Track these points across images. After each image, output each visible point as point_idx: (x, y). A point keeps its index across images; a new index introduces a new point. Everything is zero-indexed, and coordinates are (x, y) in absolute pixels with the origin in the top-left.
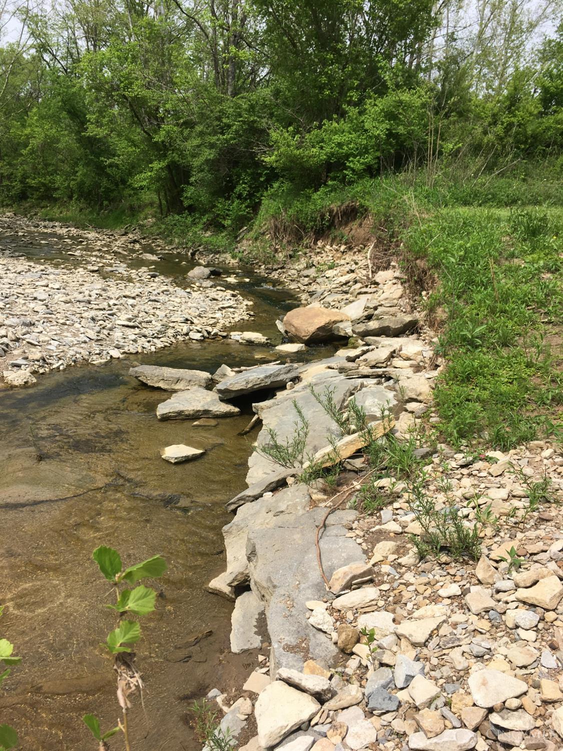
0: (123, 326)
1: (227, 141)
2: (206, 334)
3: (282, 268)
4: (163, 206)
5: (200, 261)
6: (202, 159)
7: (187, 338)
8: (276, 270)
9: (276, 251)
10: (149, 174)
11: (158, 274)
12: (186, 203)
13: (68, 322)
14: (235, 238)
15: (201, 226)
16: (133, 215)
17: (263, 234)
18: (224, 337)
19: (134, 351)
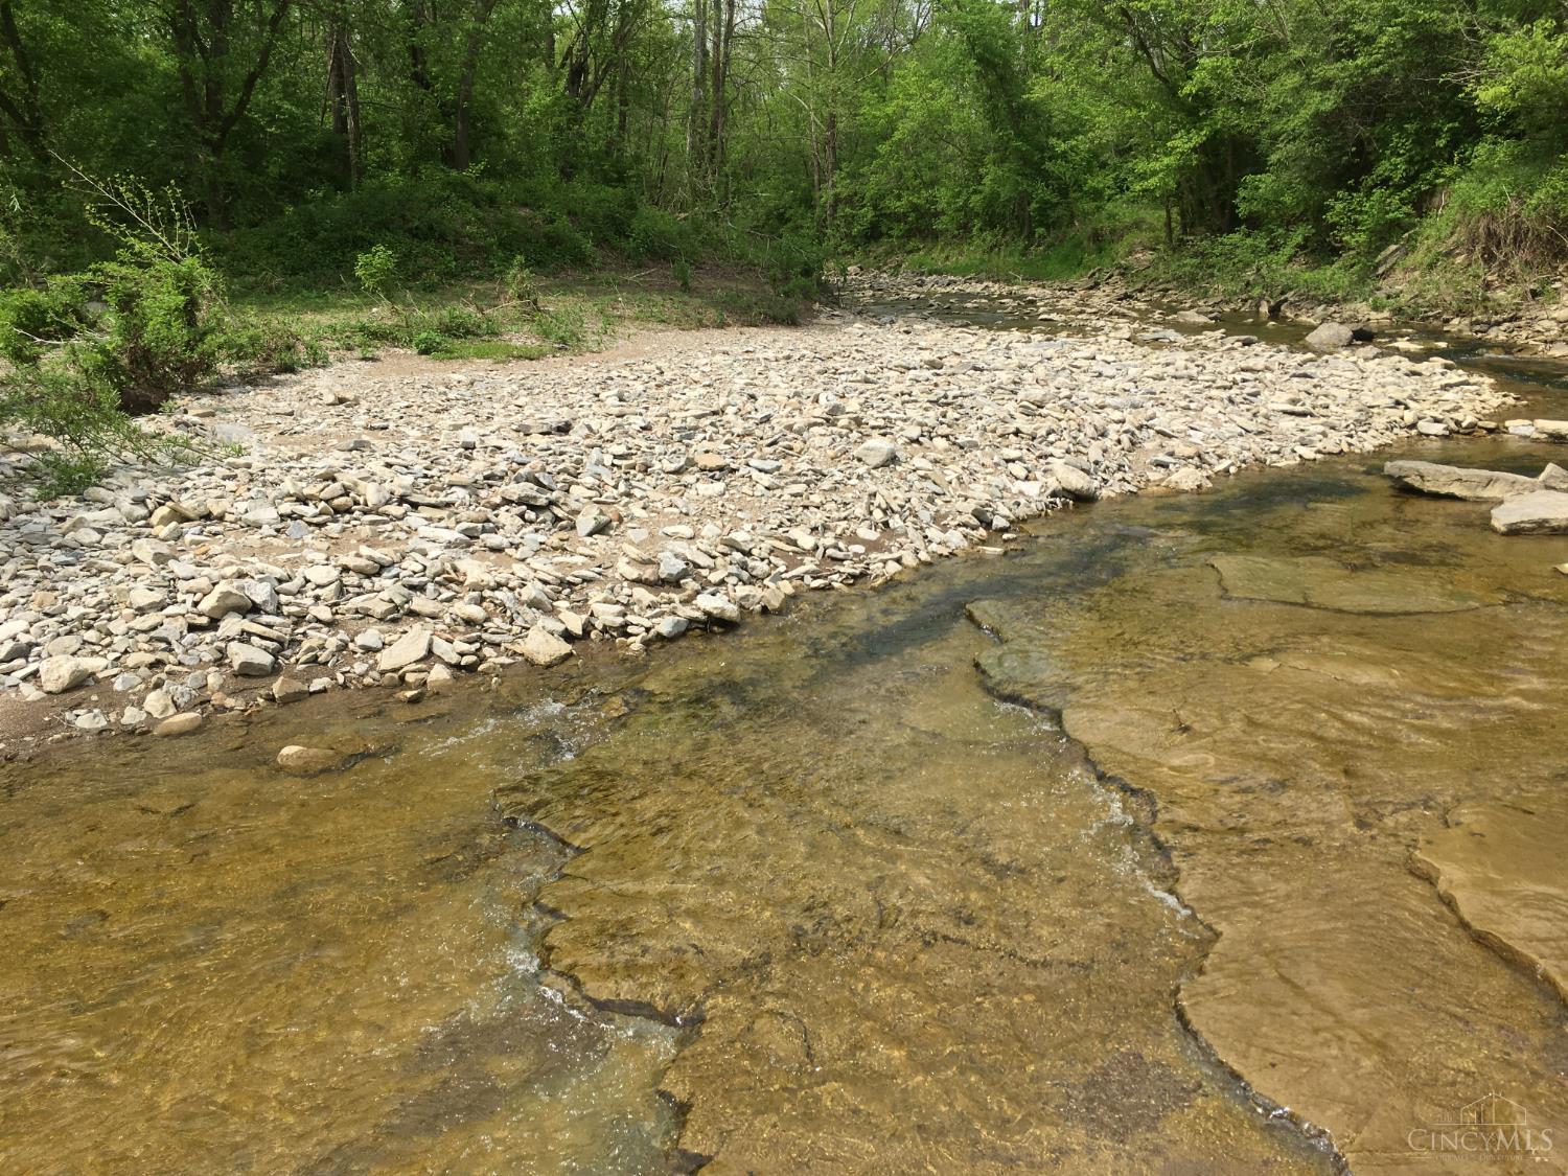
0: (1285, 412)
1: (1363, 70)
2: (1453, 425)
3: (1511, 320)
4: (1173, 225)
5: (1303, 318)
6: (1305, 113)
7: (1414, 432)
8: (1498, 324)
9: (1488, 286)
10: (1166, 161)
11: (1255, 338)
12: (1243, 210)
13: (1192, 406)
14: (1370, 273)
15: (1288, 251)
16: (1100, 250)
17: (1449, 254)
18: (1490, 431)
19: (1336, 450)
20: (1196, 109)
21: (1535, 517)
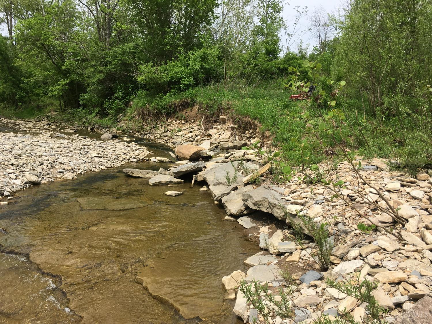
0: (96, 157)
1: (110, 70)
2: (138, 159)
3: (149, 133)
4: (62, 105)
5: (100, 132)
6: (96, 79)
7: (129, 161)
8: (147, 134)
9: (143, 125)
10: (58, 87)
11: (87, 137)
12: (81, 102)
13: (70, 155)
14: (116, 121)
15: (94, 114)
17: (134, 117)
18: (147, 160)
19: (110, 166)
20: (66, 74)
21: (159, 181)
